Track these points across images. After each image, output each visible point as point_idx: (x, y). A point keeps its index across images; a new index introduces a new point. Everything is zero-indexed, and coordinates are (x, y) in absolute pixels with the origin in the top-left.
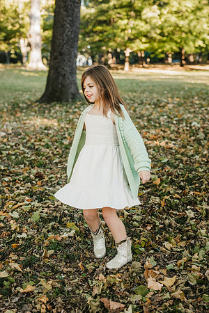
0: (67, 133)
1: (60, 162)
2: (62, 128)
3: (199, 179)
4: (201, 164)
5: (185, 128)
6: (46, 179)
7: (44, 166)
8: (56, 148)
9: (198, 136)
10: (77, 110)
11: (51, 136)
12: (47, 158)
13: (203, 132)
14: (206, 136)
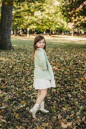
0: (10, 63)
1: (10, 75)
2: (7, 61)
3: (69, 81)
4: (68, 75)
5: (58, 60)
6: (6, 83)
7: (4, 77)
8: (7, 69)
9: (64, 64)
10: (12, 53)
11: (3, 64)
12: (4, 74)
13: (66, 62)
14: (67, 63)
